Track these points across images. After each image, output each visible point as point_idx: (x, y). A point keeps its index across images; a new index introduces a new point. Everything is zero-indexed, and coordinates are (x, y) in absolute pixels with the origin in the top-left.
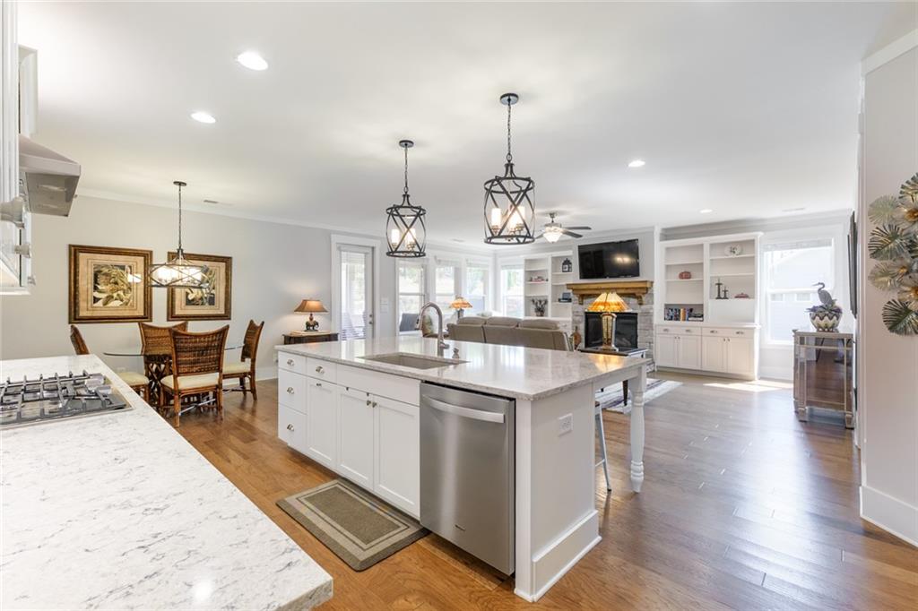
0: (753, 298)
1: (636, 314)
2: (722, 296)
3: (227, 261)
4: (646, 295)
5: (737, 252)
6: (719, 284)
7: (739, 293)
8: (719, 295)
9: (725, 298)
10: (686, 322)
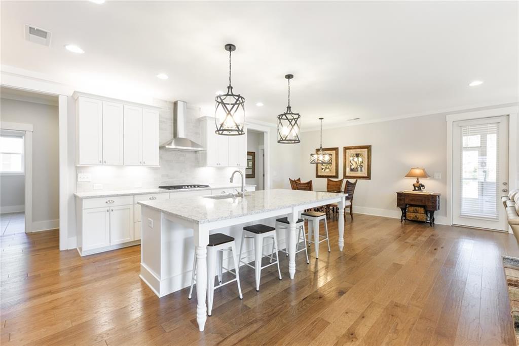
3: (368, 148)
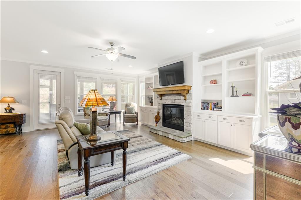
0: (255, 96)
1: (184, 105)
2: (235, 95)
4: (188, 94)
5: (244, 64)
6: (233, 87)
7: (246, 92)
8: (233, 94)
9: (237, 96)
10: (213, 111)
